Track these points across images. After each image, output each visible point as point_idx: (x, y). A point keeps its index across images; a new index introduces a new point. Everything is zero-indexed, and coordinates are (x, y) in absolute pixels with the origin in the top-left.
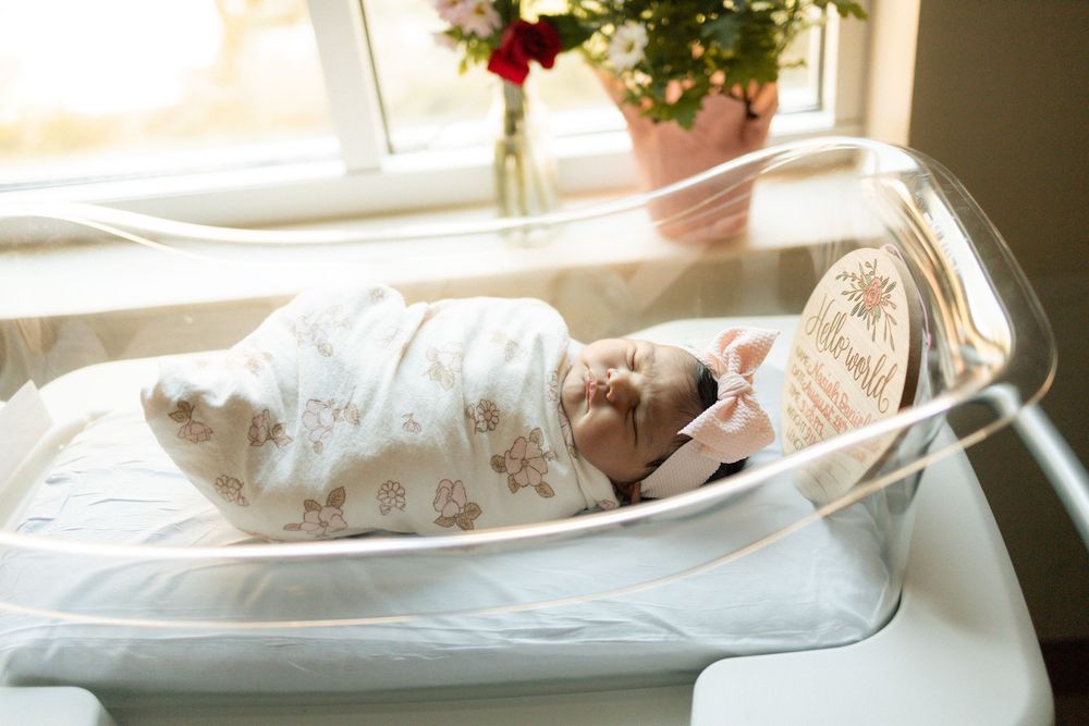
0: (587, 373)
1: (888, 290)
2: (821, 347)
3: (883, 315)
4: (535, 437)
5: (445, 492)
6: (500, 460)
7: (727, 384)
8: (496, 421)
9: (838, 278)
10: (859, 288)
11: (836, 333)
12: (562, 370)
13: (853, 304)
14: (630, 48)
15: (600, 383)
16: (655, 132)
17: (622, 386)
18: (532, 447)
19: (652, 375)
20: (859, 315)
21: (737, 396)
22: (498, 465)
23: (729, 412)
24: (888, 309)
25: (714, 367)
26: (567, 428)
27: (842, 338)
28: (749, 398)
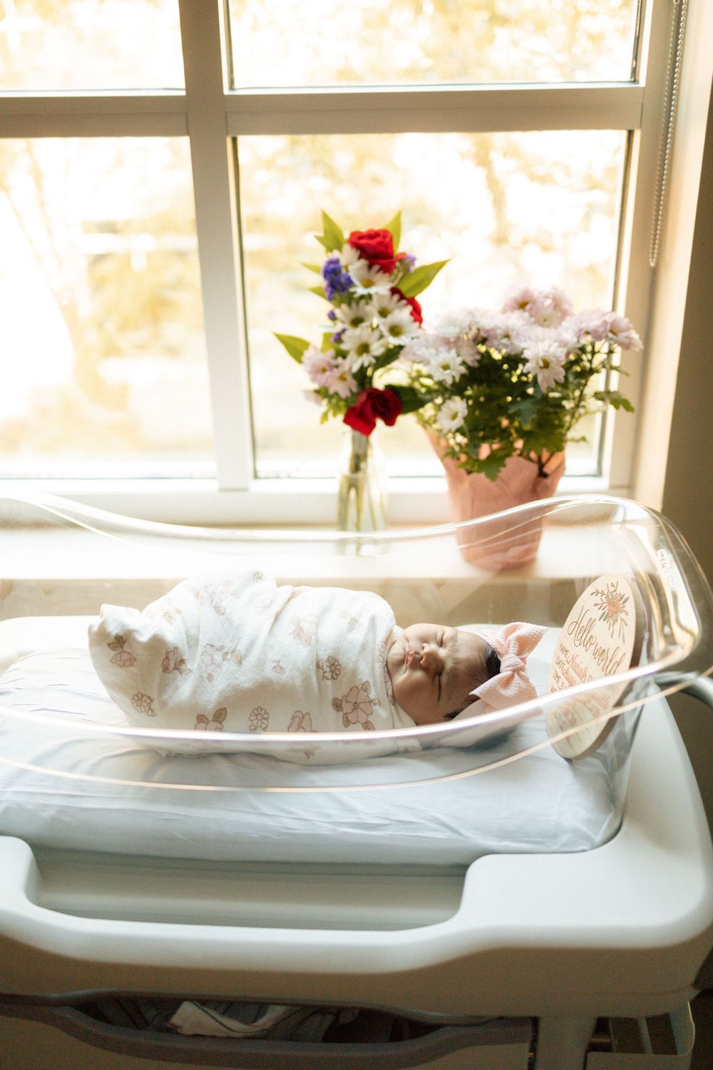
0: (407, 645)
1: (624, 603)
2: (577, 643)
3: (619, 620)
4: (365, 687)
5: (297, 720)
6: (338, 702)
7: (507, 662)
8: (338, 673)
9: (592, 594)
10: (605, 601)
11: (588, 633)
12: (389, 642)
13: (601, 612)
14: (454, 416)
15: (417, 653)
16: (467, 480)
17: (432, 656)
18: (362, 695)
19: (454, 650)
20: (604, 620)
21: (514, 671)
22: (337, 705)
23: (508, 682)
24: (623, 615)
25: (499, 650)
26: (389, 683)
27: (592, 636)
28: (522, 673)
